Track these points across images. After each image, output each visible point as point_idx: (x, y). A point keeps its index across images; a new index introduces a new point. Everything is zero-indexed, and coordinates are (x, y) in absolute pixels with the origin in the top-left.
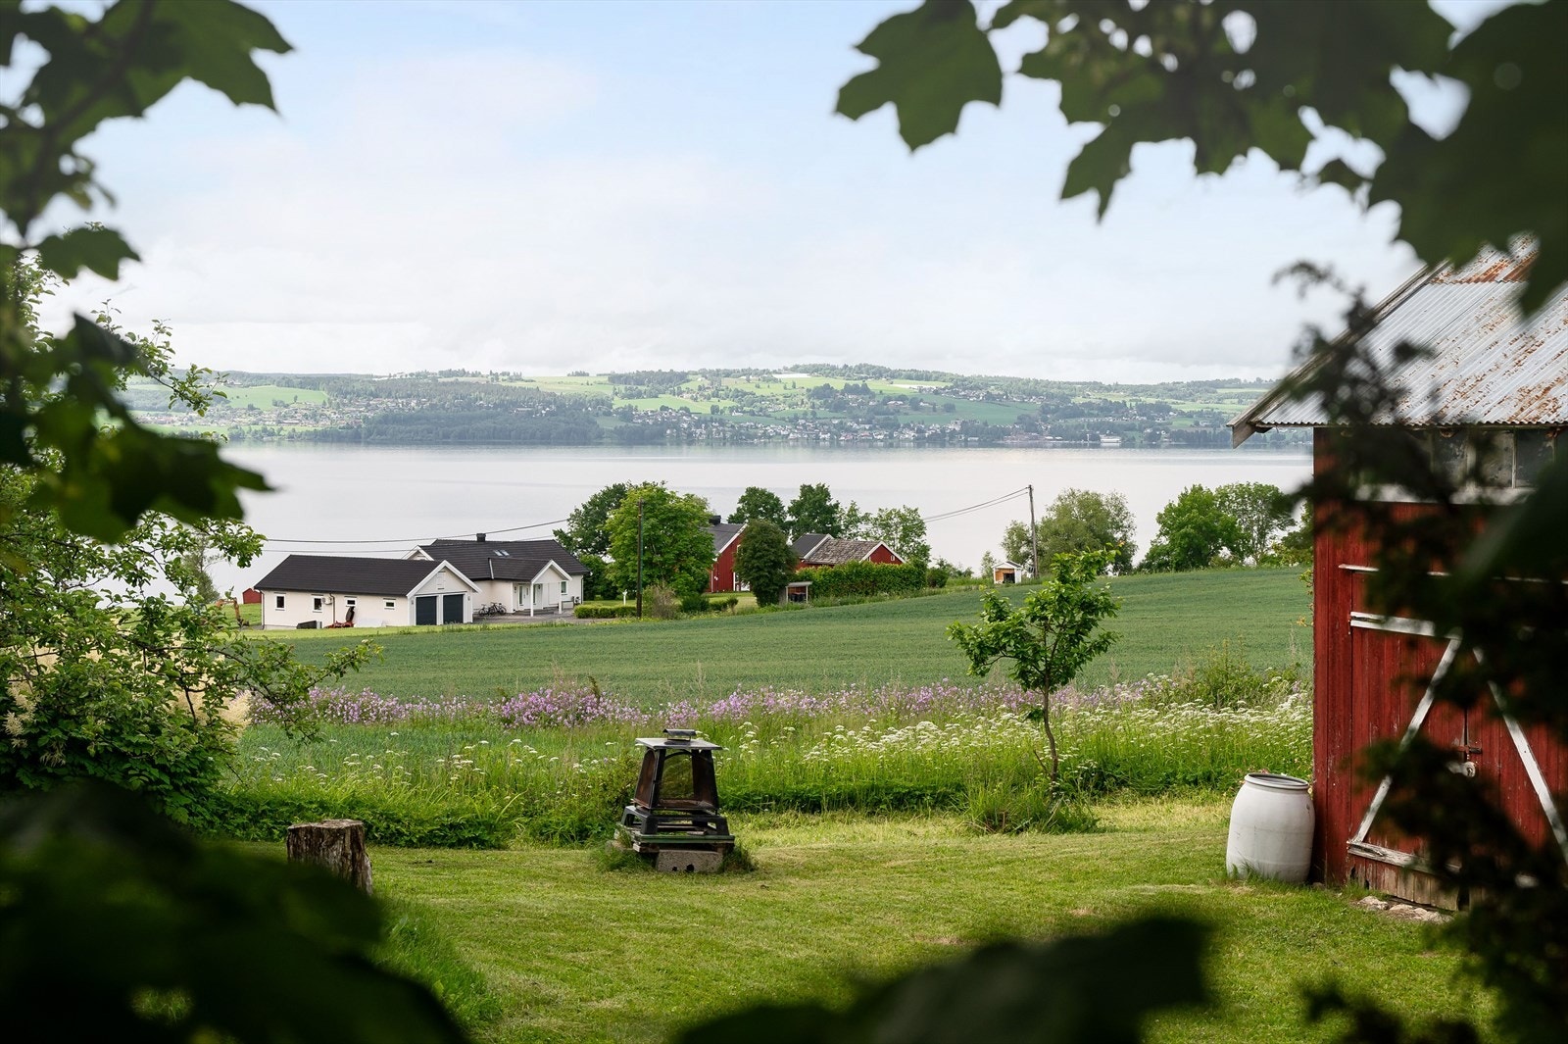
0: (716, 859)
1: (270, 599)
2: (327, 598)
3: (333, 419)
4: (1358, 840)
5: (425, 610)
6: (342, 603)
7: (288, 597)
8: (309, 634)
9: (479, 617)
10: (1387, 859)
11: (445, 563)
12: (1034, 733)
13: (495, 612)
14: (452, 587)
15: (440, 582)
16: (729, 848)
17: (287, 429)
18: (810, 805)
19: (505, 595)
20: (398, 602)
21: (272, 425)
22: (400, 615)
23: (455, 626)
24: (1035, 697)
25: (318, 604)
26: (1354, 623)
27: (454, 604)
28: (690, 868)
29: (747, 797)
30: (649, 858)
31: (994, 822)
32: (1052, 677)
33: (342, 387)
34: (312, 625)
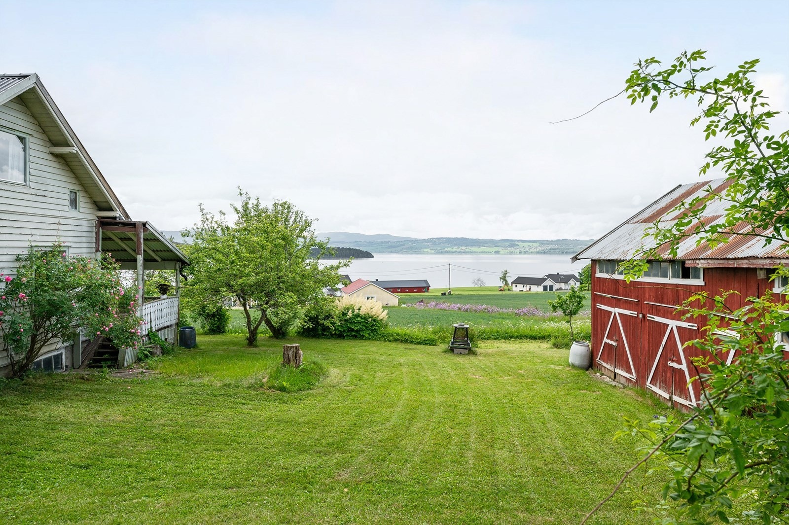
0: (467, 351)
1: (514, 285)
2: (525, 285)
3: (540, 249)
4: (598, 359)
5: (545, 288)
6: (528, 286)
7: (518, 285)
8: (521, 292)
9: (557, 290)
10: (603, 364)
11: (549, 279)
12: (567, 325)
13: (561, 289)
14: (551, 284)
15: (548, 283)
16: (470, 349)
17: (531, 251)
18: (533, 338)
19: (563, 285)
20: (539, 286)
21: (527, 250)
22: (540, 289)
23: (552, 292)
24: (567, 318)
25: (523, 287)
26: (597, 306)
27: (551, 288)
28: (461, 353)
29: (520, 336)
30: (452, 350)
31: (556, 346)
32: (572, 313)
33: (542, 243)
34: (522, 291)
